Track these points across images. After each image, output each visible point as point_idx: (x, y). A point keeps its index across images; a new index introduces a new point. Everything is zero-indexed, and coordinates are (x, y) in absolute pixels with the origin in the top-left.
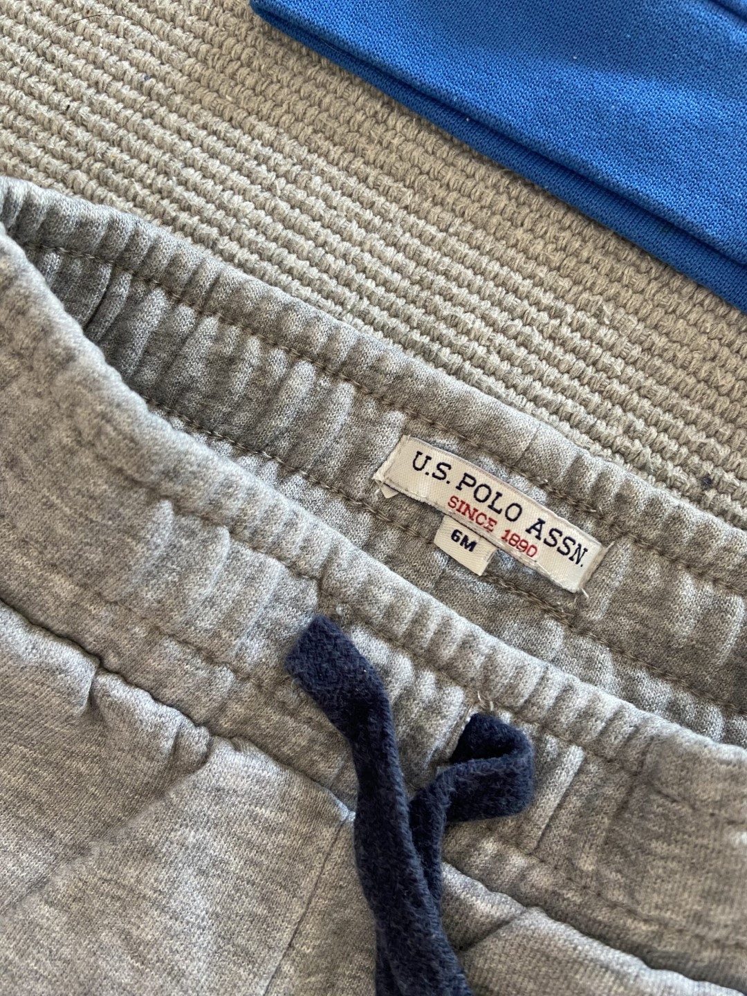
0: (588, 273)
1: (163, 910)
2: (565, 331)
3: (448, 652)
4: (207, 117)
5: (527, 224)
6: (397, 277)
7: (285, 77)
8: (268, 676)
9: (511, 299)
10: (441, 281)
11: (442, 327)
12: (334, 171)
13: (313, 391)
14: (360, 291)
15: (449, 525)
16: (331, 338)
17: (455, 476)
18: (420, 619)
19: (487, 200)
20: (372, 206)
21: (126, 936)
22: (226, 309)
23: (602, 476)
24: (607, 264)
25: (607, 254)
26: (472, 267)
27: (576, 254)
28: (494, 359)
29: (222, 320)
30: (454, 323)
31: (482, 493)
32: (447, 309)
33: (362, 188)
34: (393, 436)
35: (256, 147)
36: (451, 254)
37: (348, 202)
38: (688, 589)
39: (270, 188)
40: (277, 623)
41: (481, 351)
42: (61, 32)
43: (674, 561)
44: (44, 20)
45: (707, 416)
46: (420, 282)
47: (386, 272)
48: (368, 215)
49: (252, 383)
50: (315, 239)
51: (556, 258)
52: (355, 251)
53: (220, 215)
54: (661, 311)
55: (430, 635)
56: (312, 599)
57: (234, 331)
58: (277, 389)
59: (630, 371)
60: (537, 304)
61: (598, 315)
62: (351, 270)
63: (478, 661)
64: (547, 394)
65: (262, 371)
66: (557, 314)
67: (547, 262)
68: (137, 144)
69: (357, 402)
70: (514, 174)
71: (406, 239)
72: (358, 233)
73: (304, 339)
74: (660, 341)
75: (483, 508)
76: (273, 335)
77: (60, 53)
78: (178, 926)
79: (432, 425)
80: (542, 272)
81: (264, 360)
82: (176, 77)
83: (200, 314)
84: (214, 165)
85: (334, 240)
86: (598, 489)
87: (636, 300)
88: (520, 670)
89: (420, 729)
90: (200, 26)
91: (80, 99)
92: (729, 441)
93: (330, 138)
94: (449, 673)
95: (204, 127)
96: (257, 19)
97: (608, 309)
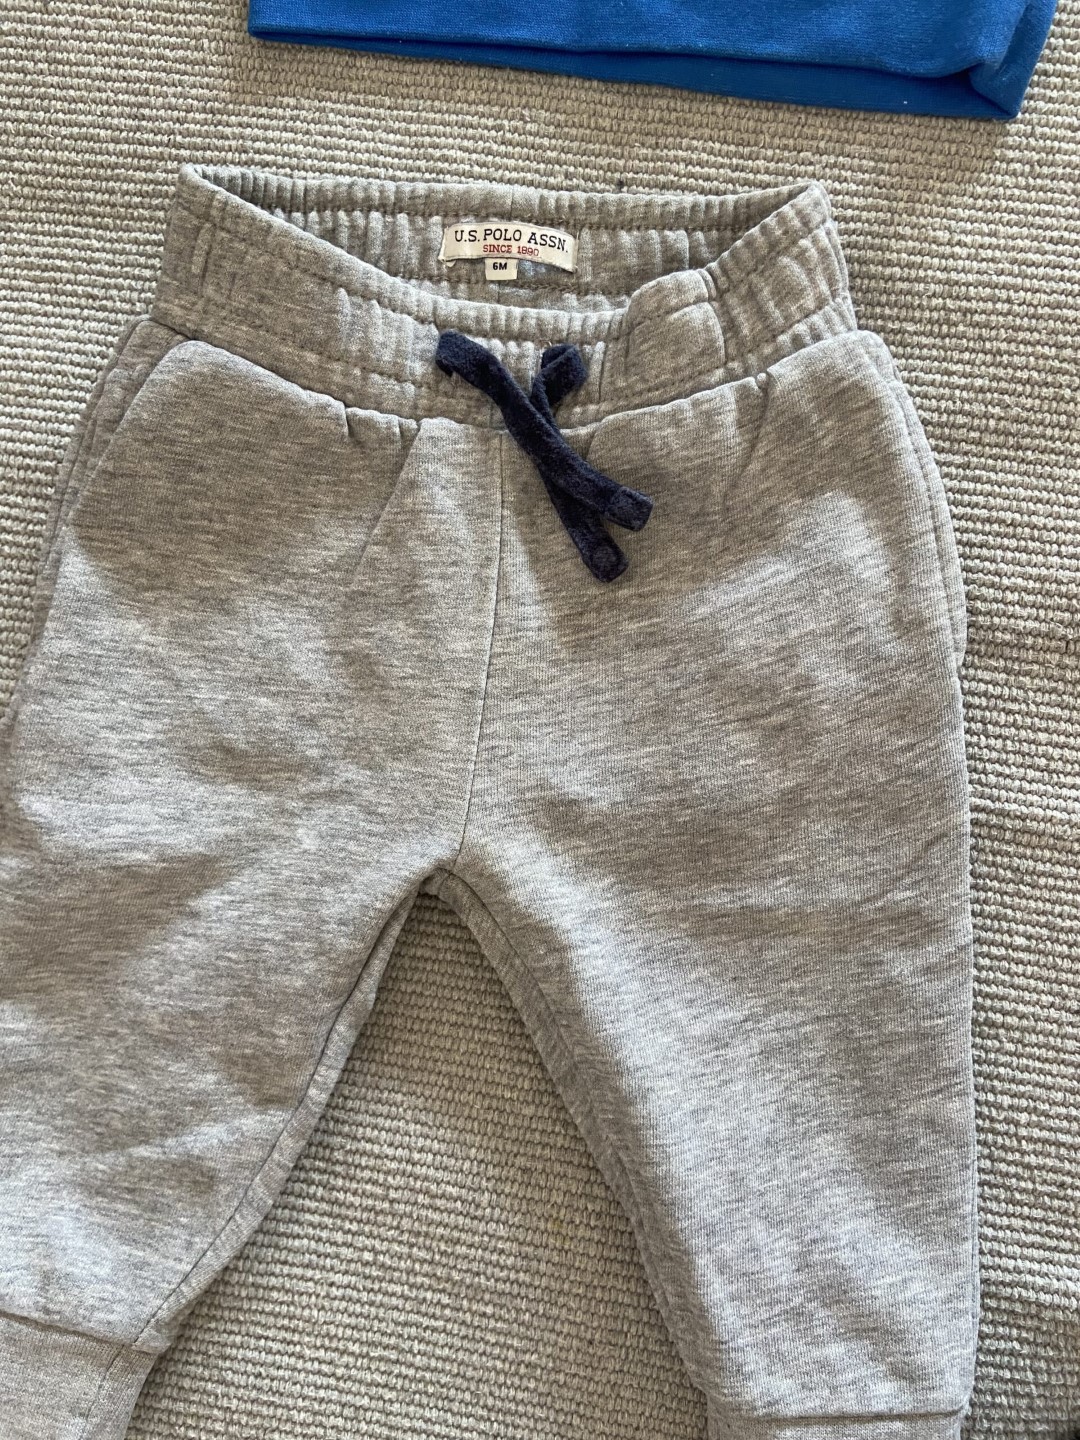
0: (506, 97)
1: (433, 513)
2: (509, 135)
3: (516, 326)
4: (252, 109)
5: (461, 85)
6: (401, 149)
7: (286, 66)
8: (431, 379)
9: (471, 131)
10: (427, 139)
11: (440, 164)
12: (339, 106)
13: (385, 226)
14: (384, 166)
15: (489, 262)
16: (381, 192)
17: (480, 235)
18: (495, 317)
19: (432, 83)
20: (369, 116)
21: (421, 537)
22: (318, 204)
23: (558, 200)
24: (514, 87)
25: (512, 82)
26: (441, 124)
27: (495, 90)
28: (476, 169)
29: (318, 211)
30: (445, 159)
31: (498, 234)
32: (437, 153)
33: (359, 108)
34: (439, 230)
35: (288, 112)
36: (426, 121)
37: (355, 120)
38: (626, 238)
39: (307, 132)
40: (424, 351)
41: (467, 168)
42: (141, 99)
43: (614, 229)
44: (126, 97)
45: (605, 147)
46: (416, 146)
47: (394, 149)
48: (369, 121)
49: (351, 236)
50: (346, 148)
51: (485, 97)
52: (372, 145)
53: (287, 159)
54: (555, 101)
55: (503, 322)
56: (435, 332)
57: (328, 213)
58: (365, 234)
59: (553, 142)
60: (486, 127)
61: (522, 118)
62: (374, 156)
63: (533, 322)
64: (514, 175)
65: (353, 227)
66: (499, 128)
67: (481, 102)
68: (219, 143)
69: (412, 222)
70: (441, 60)
71: (397, 125)
72: (369, 134)
73: (368, 199)
74: (561, 117)
75: (501, 242)
76: (350, 205)
77: (147, 112)
78: (444, 517)
79: (457, 215)
80: (481, 108)
81: (352, 221)
82: (223, 94)
83: (305, 214)
84: (270, 134)
85: (357, 144)
86: (558, 208)
87: (539, 100)
88: (556, 318)
89: (519, 370)
90: (222, 58)
91: (173, 133)
92: (622, 156)
93: (327, 89)
94: (520, 337)
95: (254, 115)
96: (254, 40)
97: (526, 112)
